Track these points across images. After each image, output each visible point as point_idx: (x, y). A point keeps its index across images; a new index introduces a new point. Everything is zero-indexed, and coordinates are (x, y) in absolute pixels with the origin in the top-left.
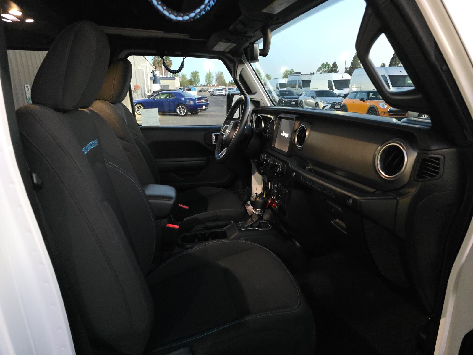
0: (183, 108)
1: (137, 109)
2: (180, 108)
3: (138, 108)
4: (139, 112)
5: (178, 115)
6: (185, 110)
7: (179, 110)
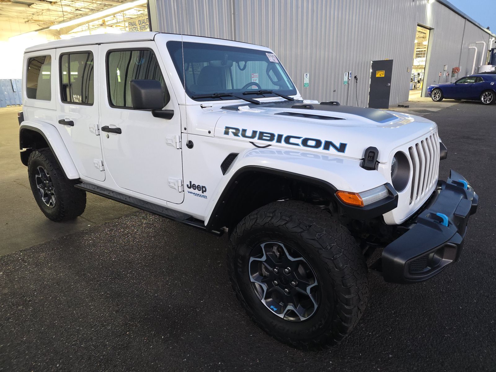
0: (490, 94)
1: (434, 95)
2: (486, 94)
3: (435, 93)
4: (435, 98)
5: (481, 103)
6: (491, 97)
7: (484, 96)
